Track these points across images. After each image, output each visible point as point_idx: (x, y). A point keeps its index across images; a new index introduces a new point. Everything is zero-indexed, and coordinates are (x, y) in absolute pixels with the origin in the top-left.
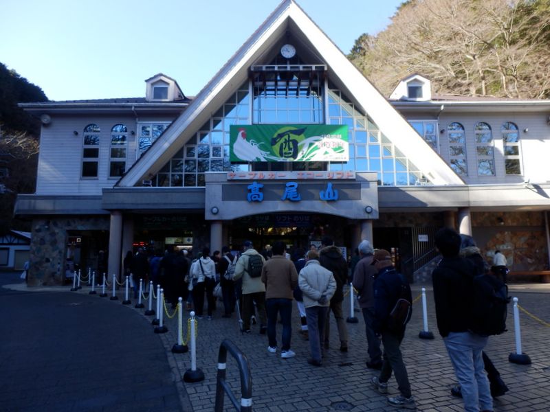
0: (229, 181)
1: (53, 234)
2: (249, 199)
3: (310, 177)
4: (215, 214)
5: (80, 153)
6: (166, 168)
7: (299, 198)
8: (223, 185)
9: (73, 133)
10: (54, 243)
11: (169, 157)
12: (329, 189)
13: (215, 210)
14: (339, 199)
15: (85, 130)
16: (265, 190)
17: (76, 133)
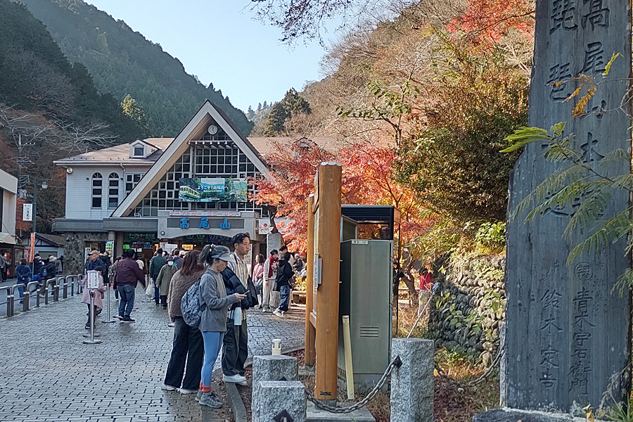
0: (171, 216)
1: (77, 243)
2: (181, 227)
3: (215, 215)
4: (163, 235)
5: (91, 192)
6: (140, 205)
7: (208, 227)
8: (168, 218)
9: (86, 179)
10: (77, 249)
11: (142, 198)
12: (225, 222)
13: (163, 233)
15: (94, 177)
16: (191, 222)
17: (88, 179)
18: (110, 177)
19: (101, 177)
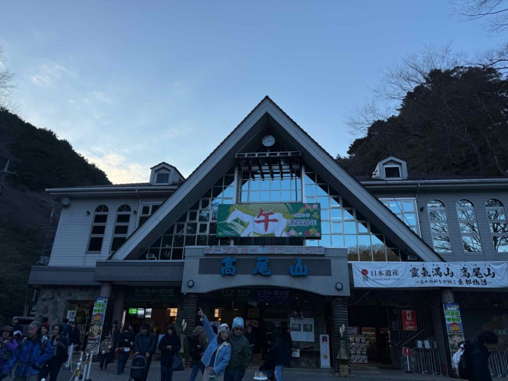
0: (206, 255)
2: (223, 273)
3: (280, 252)
4: (191, 287)
5: (90, 230)
6: (157, 244)
7: (269, 273)
8: (200, 259)
9: (86, 213)
11: (160, 234)
12: (299, 265)
13: (191, 283)
14: (308, 275)
15: (97, 210)
16: (239, 264)
17: (89, 213)
18: (120, 210)
19: (107, 210)
